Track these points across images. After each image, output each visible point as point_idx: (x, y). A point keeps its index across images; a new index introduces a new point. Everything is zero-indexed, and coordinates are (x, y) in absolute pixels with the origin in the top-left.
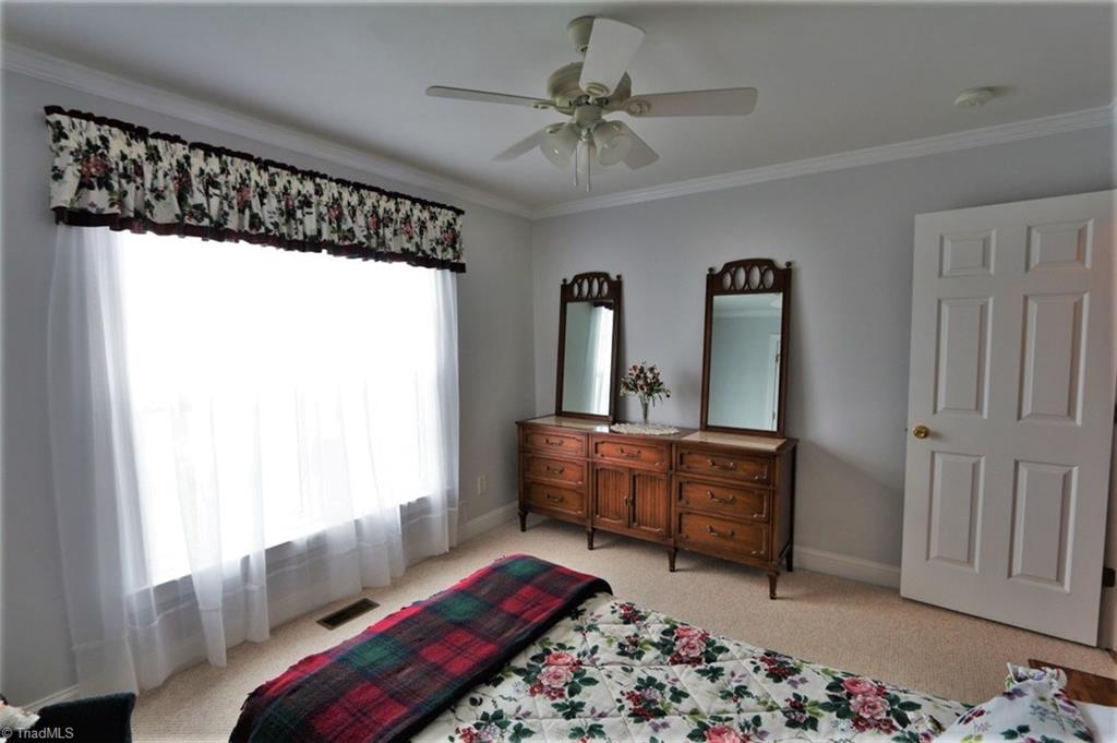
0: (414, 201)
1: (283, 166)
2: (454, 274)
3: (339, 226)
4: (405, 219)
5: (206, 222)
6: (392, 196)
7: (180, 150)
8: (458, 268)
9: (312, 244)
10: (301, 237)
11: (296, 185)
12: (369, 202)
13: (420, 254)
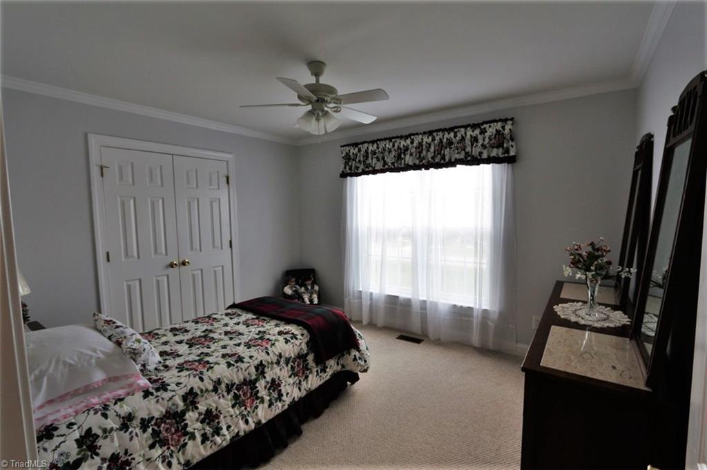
0: (465, 127)
1: (397, 137)
2: (510, 165)
3: (420, 156)
4: (461, 140)
5: (370, 168)
6: (450, 130)
7: (366, 145)
8: (511, 160)
9: (407, 168)
10: (403, 166)
11: (403, 143)
12: (437, 138)
13: (469, 158)
